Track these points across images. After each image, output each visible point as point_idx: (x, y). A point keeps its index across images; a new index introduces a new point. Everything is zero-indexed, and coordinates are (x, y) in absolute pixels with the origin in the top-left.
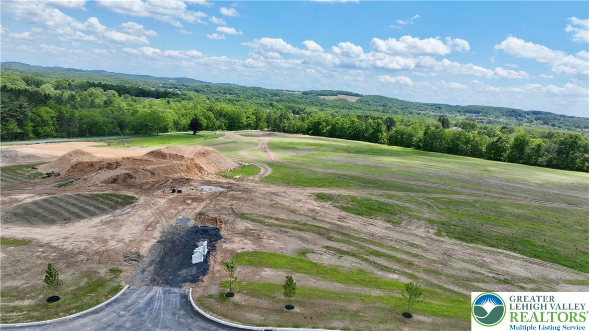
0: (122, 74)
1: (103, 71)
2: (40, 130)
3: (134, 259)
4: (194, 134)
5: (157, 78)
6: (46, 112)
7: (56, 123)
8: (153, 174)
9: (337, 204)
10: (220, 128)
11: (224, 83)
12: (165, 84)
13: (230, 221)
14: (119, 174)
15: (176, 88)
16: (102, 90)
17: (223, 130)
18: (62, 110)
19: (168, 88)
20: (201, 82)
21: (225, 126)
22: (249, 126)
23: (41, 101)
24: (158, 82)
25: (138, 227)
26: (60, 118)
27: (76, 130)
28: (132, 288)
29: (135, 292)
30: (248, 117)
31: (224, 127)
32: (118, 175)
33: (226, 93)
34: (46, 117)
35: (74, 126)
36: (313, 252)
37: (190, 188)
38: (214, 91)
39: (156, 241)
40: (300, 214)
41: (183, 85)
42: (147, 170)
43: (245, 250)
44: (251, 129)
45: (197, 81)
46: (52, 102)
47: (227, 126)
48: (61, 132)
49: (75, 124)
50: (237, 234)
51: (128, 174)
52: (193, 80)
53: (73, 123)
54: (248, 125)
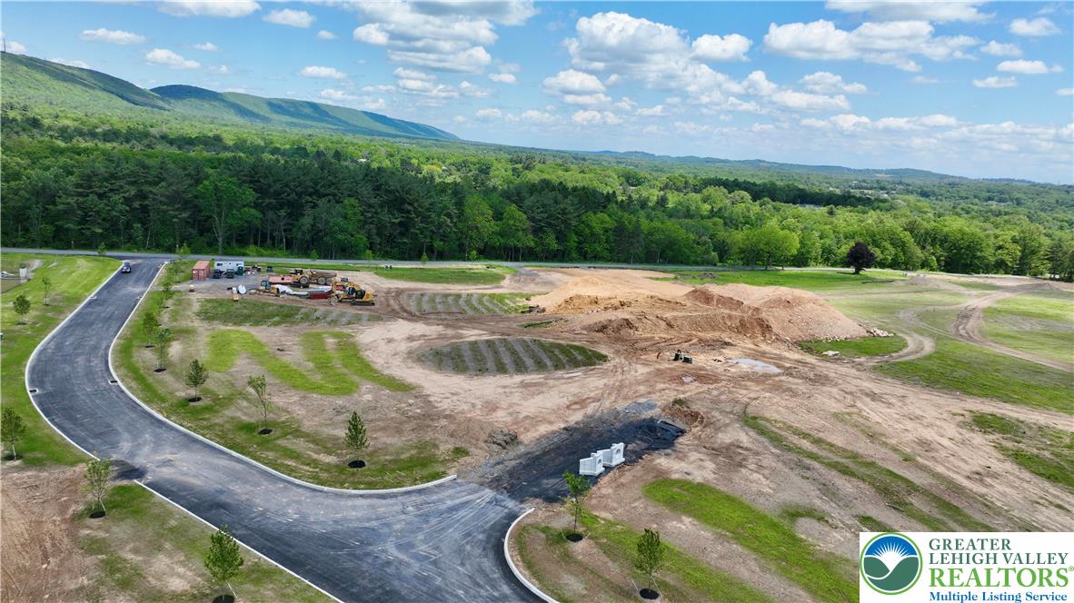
0: (791, 165)
1: (760, 161)
2: (587, 248)
3: (499, 441)
4: (857, 273)
5: (855, 171)
6: (599, 221)
7: (612, 238)
8: (670, 325)
9: (1009, 444)
10: (924, 265)
11: (997, 178)
12: (864, 181)
13: (718, 424)
14: (613, 318)
15: (882, 189)
16: (725, 190)
17: (932, 270)
18: (623, 220)
19: (867, 189)
20: (943, 177)
21: (938, 260)
22: (1000, 267)
23: (599, 204)
24: (852, 177)
25: (562, 400)
26: (620, 230)
27: (640, 251)
28: (459, 481)
29: (455, 488)
30: (1000, 248)
31: (935, 264)
32: (610, 321)
33: (990, 199)
34: (598, 229)
35: (637, 244)
36: (820, 519)
37: (714, 358)
38: (964, 194)
39: (563, 426)
40: (885, 444)
41: (900, 183)
42: (662, 319)
43: (689, 478)
44: (1006, 273)
45: (935, 175)
46: (613, 207)
47: (943, 263)
48: (618, 253)
49: (638, 242)
50: (705, 447)
51: (627, 320)
52: (928, 174)
53: (635, 241)
54: (997, 262)
